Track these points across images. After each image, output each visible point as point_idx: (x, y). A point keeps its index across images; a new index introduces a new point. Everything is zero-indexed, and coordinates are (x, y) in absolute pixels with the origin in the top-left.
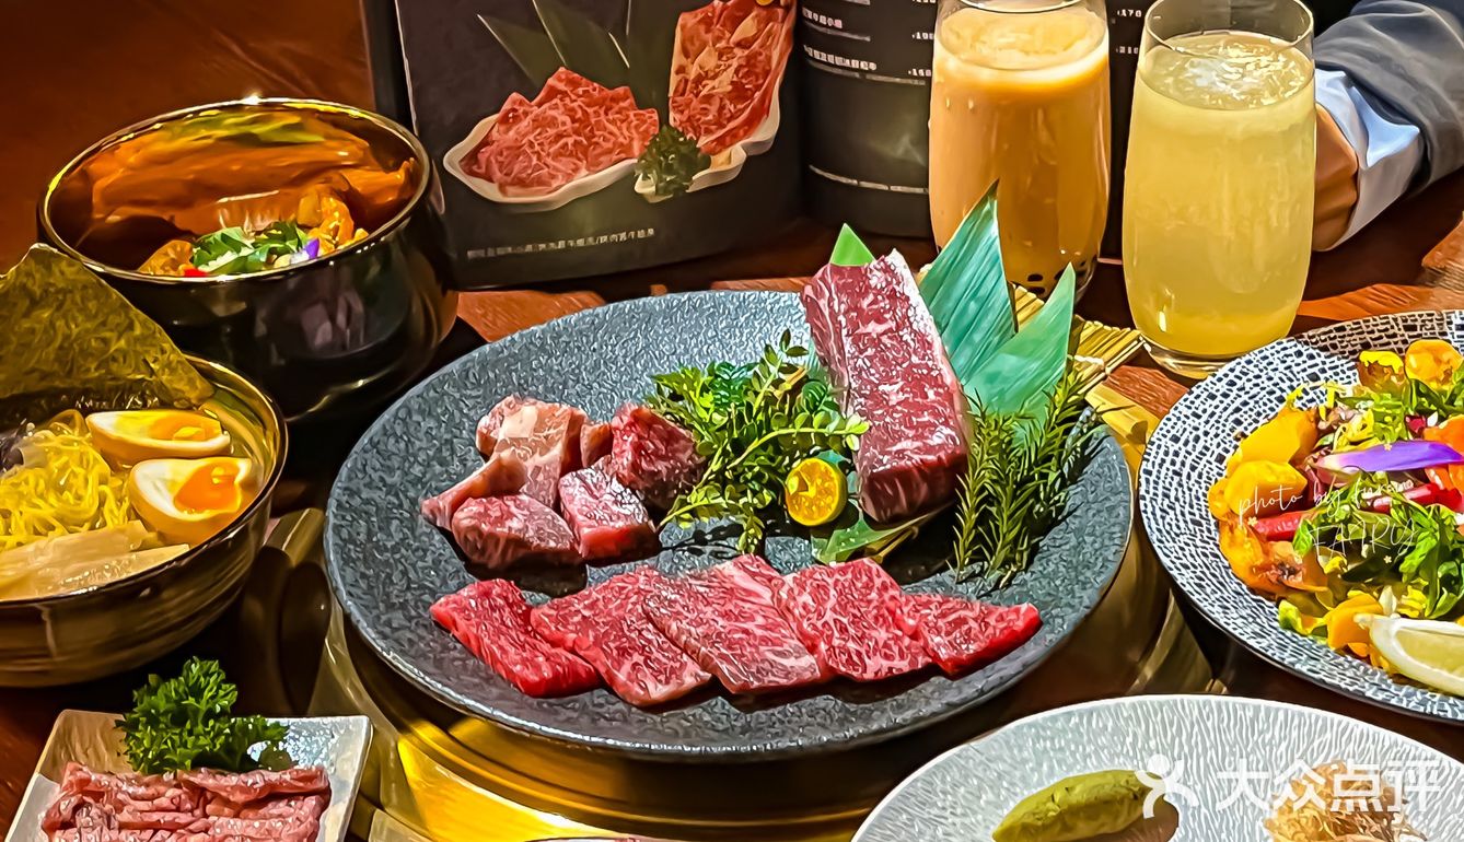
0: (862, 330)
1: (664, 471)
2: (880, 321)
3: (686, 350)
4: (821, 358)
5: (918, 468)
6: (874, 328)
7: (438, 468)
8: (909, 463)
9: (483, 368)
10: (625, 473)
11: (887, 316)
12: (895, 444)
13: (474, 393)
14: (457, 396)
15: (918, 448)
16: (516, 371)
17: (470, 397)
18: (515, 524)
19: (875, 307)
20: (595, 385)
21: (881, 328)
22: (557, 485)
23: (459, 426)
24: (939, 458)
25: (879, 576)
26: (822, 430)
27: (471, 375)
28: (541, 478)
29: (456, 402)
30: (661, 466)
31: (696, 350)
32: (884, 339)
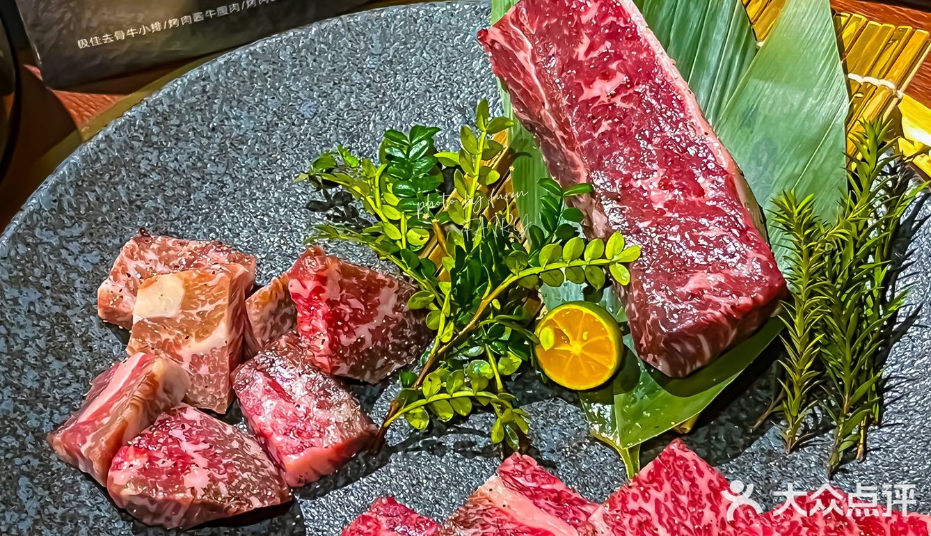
0: (588, 94)
1: (368, 337)
2: (607, 76)
3: (330, 106)
4: (525, 123)
5: (728, 316)
6: (601, 89)
7: (57, 365)
8: (718, 314)
9: (80, 191)
10: (325, 361)
11: (614, 66)
12: (686, 281)
13: (76, 231)
14: (55, 241)
15: (720, 285)
16: (122, 182)
17: (73, 239)
18: (197, 479)
19: (595, 54)
20: (227, 179)
21: (610, 87)
22: (231, 381)
23: (68, 289)
24: (754, 300)
25: (701, 474)
26: (578, 262)
27: (66, 206)
28: (204, 370)
29: (55, 251)
30: (363, 331)
31: (342, 104)
32: (618, 102)
